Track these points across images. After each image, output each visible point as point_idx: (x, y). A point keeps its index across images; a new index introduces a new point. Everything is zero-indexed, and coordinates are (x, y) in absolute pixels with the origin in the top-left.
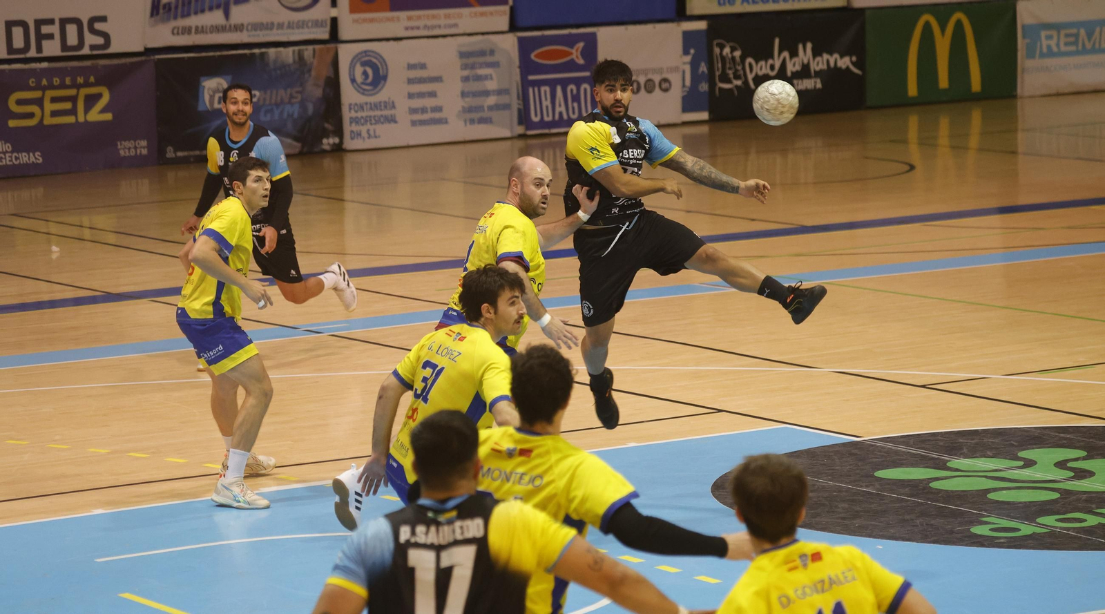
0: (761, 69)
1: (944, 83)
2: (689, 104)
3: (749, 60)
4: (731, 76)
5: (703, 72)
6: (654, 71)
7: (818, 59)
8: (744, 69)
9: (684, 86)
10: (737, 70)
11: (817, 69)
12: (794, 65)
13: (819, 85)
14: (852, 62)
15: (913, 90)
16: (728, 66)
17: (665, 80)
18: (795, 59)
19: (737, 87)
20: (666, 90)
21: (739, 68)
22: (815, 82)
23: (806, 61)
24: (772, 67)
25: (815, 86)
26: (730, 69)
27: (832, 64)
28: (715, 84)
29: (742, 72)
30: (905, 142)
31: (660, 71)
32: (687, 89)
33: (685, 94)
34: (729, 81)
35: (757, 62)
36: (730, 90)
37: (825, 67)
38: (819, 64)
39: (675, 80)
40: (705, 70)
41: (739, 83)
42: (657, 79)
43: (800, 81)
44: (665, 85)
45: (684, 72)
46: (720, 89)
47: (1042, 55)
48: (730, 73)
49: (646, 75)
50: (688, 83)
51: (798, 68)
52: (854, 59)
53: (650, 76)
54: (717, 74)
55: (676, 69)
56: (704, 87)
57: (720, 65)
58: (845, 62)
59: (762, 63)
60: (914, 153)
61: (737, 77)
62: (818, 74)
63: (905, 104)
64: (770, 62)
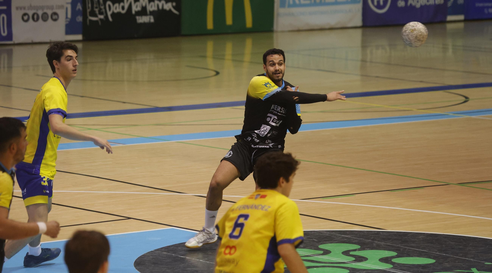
0: (116, 8)
1: (229, 21)
2: (70, 29)
3: (109, 3)
4: (97, 12)
5: (79, 9)
6: (48, 7)
7: (152, 3)
8: (105, 8)
9: (67, 18)
10: (100, 9)
11: (151, 10)
12: (137, 7)
13: (152, 20)
14: (174, 7)
15: (210, 25)
16: (95, 5)
17: (55, 14)
18: (138, 3)
19: (101, 19)
20: (55, 20)
21: (102, 7)
22: (150, 18)
23: (144, 5)
24: (123, 8)
25: (150, 21)
26: (96, 8)
27: (160, 7)
28: (87, 17)
29: (104, 10)
30: (205, 57)
31: (52, 8)
32: (68, 20)
33: (67, 23)
34: (96, 16)
35: (113, 4)
36: (97, 21)
37: (156, 9)
38: (152, 7)
39: (62, 14)
40: (81, 8)
41: (102, 17)
42: (50, 12)
43: (140, 17)
44: (55, 17)
45: (67, 9)
46: (90, 21)
47: (290, 6)
48: (97, 10)
49: (43, 10)
50: (69, 16)
51: (139, 9)
52: (174, 4)
53: (45, 11)
54: (88, 11)
55: (61, 7)
56: (80, 19)
57: (90, 5)
58: (168, 6)
59: (117, 5)
60: (210, 63)
61: (101, 13)
62: (152, 13)
63: (204, 33)
64: (122, 4)
